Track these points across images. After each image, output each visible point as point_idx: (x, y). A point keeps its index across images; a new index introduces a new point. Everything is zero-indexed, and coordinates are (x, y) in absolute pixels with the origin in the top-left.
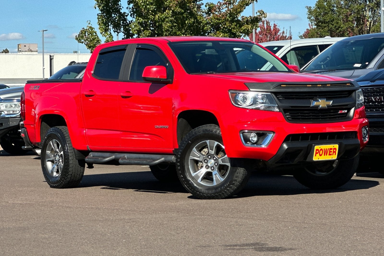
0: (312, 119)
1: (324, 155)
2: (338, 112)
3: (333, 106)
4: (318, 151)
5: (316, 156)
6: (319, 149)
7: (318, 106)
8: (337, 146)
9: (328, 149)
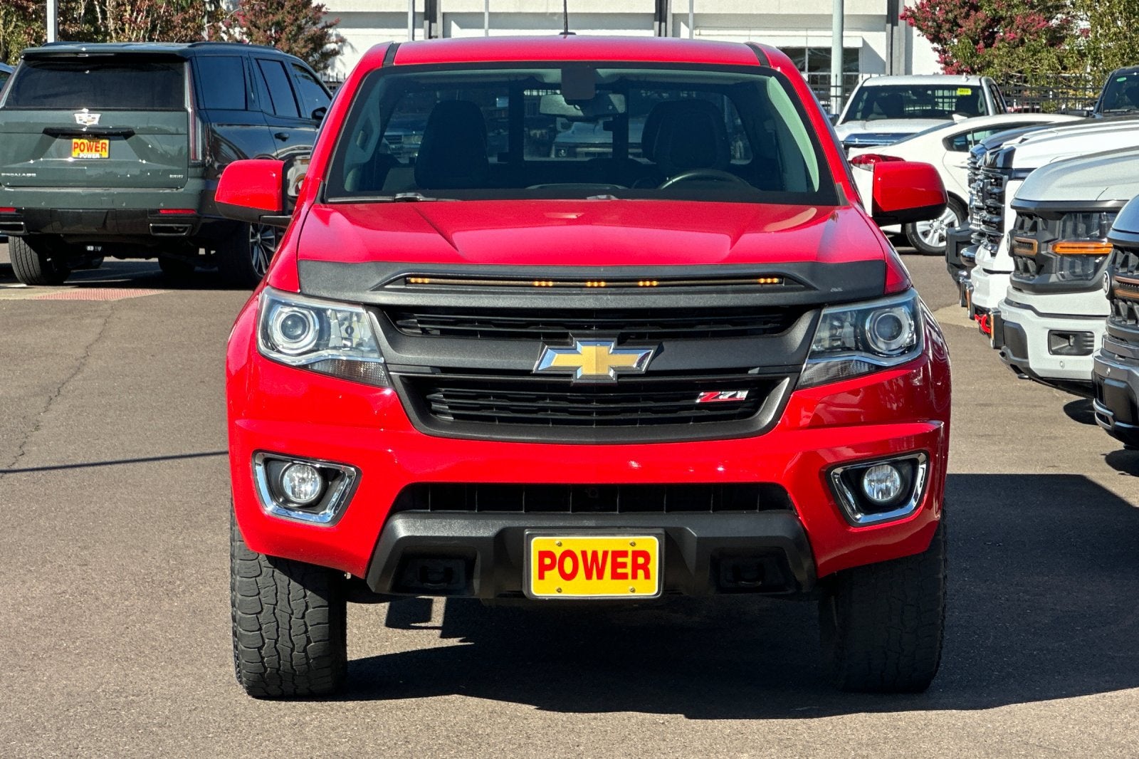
0: (551, 425)
1: (589, 576)
2: (696, 397)
3: (649, 373)
4: (549, 561)
5: (541, 577)
6: (558, 553)
7: (568, 373)
8: (651, 544)
9: (605, 553)
